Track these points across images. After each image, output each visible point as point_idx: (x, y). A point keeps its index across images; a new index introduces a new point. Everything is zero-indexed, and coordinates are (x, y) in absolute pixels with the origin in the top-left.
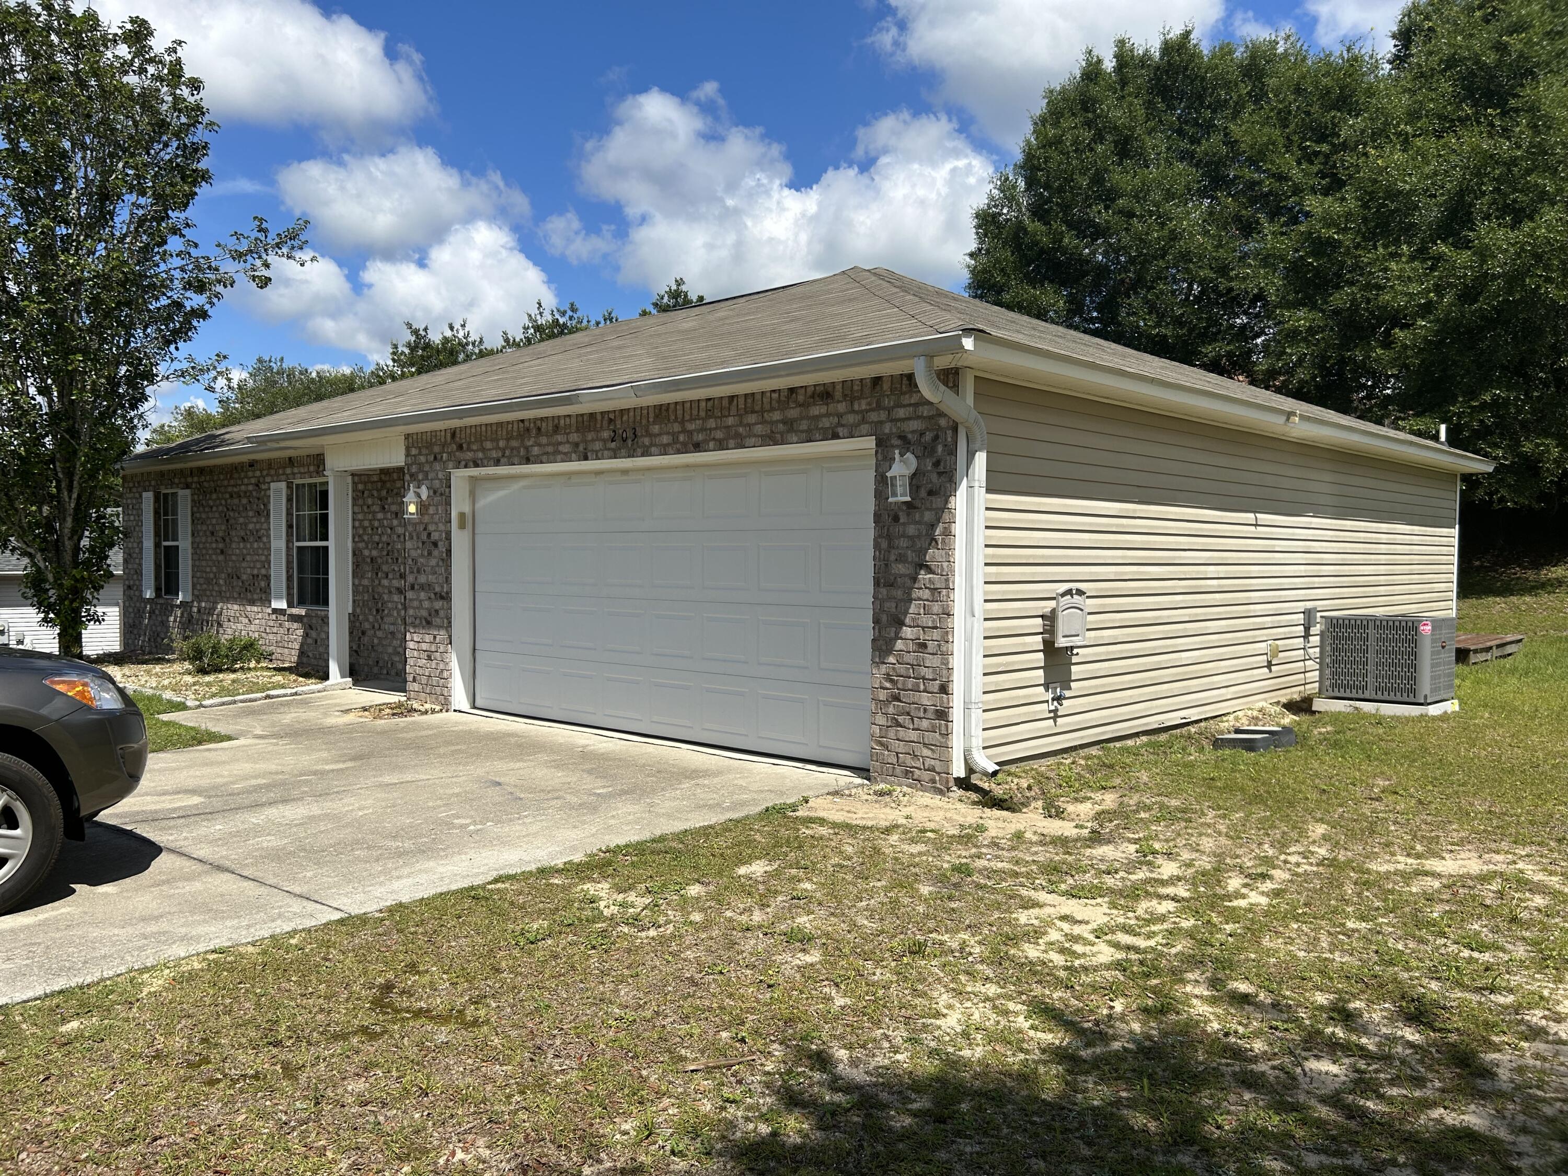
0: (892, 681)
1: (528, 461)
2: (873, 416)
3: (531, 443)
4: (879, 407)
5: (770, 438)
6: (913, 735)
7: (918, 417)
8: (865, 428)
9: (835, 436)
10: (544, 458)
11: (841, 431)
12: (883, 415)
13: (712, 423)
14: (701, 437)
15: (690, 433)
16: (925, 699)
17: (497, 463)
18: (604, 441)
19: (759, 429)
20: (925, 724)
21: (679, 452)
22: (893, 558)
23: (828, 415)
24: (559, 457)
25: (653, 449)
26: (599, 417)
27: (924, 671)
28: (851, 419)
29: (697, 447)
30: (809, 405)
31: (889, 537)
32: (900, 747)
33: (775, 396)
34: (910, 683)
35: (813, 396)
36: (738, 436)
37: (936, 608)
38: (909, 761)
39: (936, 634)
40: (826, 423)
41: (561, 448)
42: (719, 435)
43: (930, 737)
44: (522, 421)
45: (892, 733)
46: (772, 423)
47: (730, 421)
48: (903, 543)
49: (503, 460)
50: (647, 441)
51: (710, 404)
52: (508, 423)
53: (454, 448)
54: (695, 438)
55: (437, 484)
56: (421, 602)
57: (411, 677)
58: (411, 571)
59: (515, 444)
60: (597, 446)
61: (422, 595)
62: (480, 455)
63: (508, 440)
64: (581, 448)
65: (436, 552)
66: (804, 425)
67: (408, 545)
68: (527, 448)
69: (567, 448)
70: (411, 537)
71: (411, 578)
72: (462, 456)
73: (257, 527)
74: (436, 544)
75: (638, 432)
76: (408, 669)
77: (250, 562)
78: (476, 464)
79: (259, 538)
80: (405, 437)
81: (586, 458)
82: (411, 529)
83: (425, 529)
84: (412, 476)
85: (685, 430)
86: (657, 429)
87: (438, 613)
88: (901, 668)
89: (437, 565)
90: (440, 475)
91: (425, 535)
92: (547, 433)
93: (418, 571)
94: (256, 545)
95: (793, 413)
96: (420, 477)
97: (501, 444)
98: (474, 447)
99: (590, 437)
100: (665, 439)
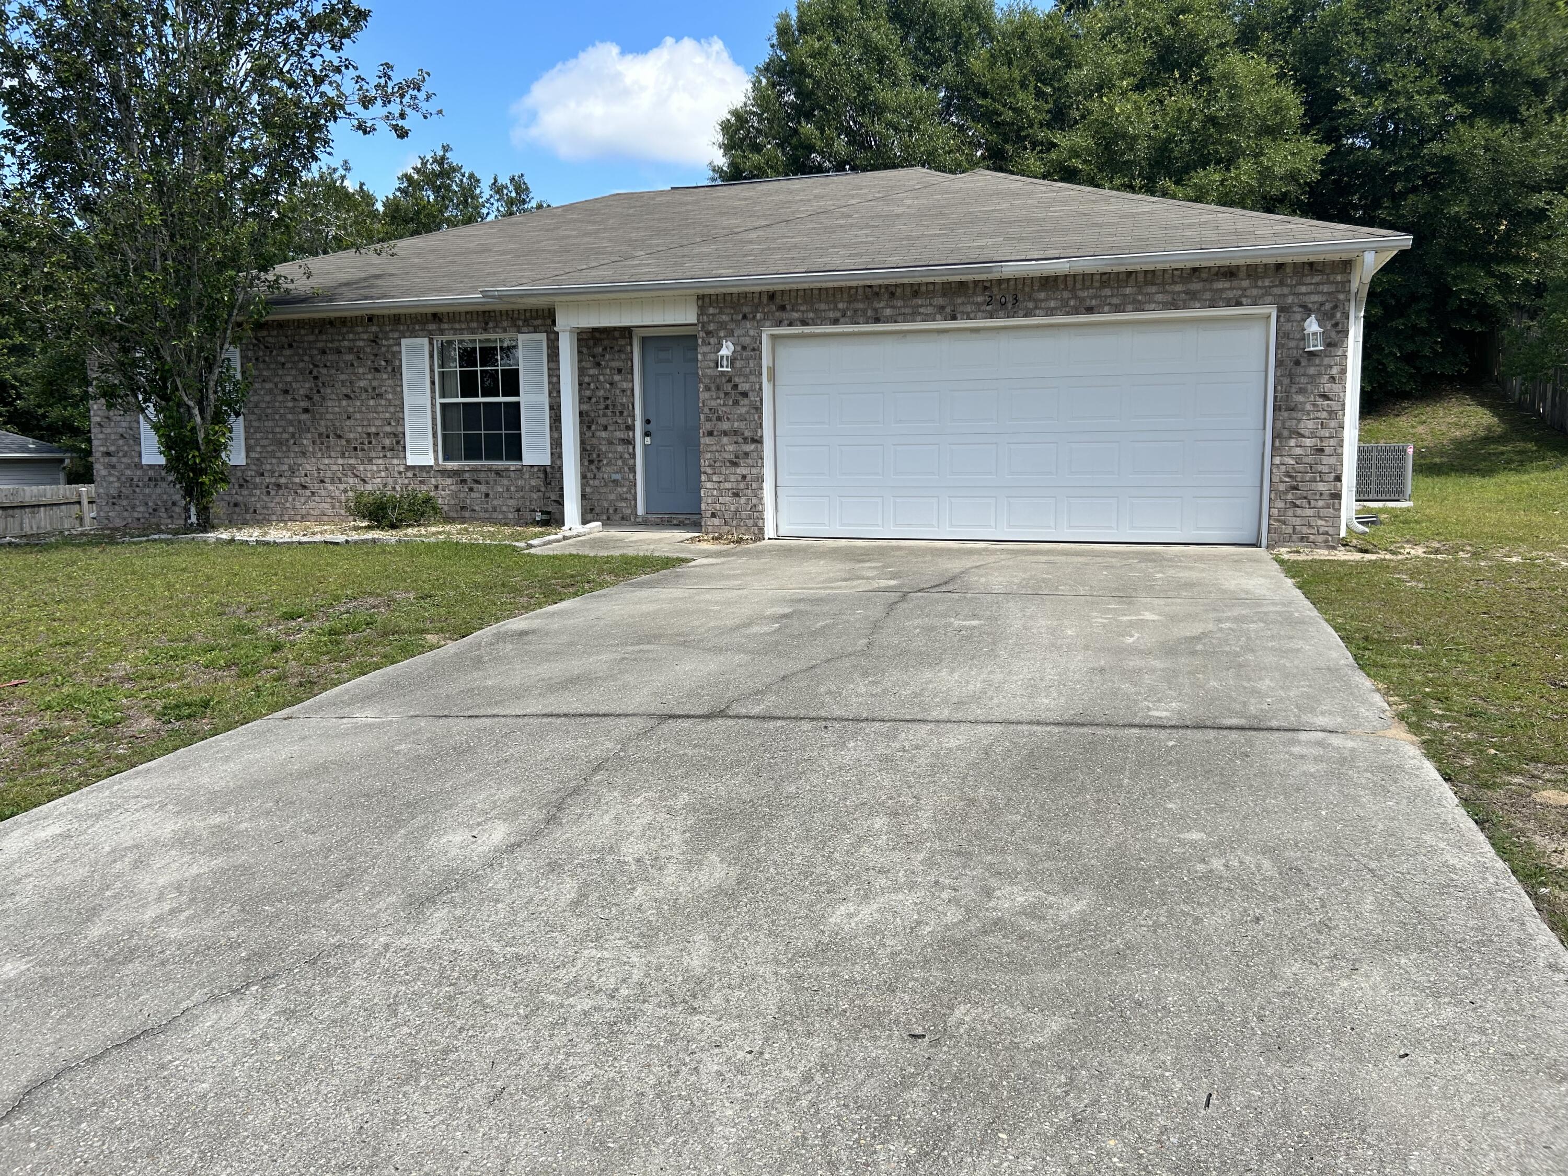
0: (1290, 477)
1: (877, 320)
2: (1277, 291)
3: (882, 304)
4: (1282, 284)
5: (1172, 304)
6: (1309, 512)
7: (1319, 293)
8: (1269, 299)
9: (1239, 304)
10: (900, 318)
11: (1244, 300)
12: (1286, 290)
13: (1108, 292)
14: (1094, 302)
15: (1082, 300)
16: (1322, 487)
17: (836, 322)
18: (980, 304)
19: (1159, 297)
20: (1321, 503)
21: (1068, 314)
22: (1294, 390)
23: (1231, 289)
24: (919, 318)
25: (1037, 312)
26: (971, 285)
27: (1320, 468)
28: (1255, 292)
29: (1090, 310)
30: (1212, 281)
31: (1291, 376)
32: (1298, 521)
33: (1179, 272)
34: (1308, 477)
35: (1217, 274)
36: (1135, 301)
37: (1333, 424)
38: (1305, 530)
39: (1332, 442)
40: (1230, 294)
41: (922, 310)
42: (1115, 301)
43: (1323, 512)
44: (870, 287)
45: (1290, 513)
46: (1173, 293)
47: (1128, 291)
48: (1303, 380)
49: (842, 320)
50: (1031, 305)
51: (1105, 277)
52: (850, 288)
53: (774, 308)
54: (1088, 303)
55: (746, 340)
56: (723, 446)
57: (709, 514)
58: (708, 419)
59: (860, 306)
60: (969, 308)
61: (725, 440)
62: (811, 315)
63: (850, 302)
64: (948, 310)
65: (745, 401)
66: (1208, 295)
67: (704, 395)
68: (876, 310)
69: (930, 310)
70: (707, 389)
71: (708, 426)
72: (785, 315)
73: (375, 383)
74: (745, 395)
75: (1020, 297)
76: (703, 506)
77: (362, 420)
78: (804, 323)
79: (380, 396)
80: (701, 297)
81: (954, 318)
82: (707, 381)
83: (729, 381)
84: (709, 333)
85: (1075, 297)
86: (1042, 295)
87: (746, 454)
88: (1300, 467)
89: (748, 412)
90: (752, 333)
91: (728, 388)
92: (903, 297)
93: (719, 419)
94: (372, 402)
95: (1195, 286)
96: (722, 334)
97: (840, 306)
98: (803, 308)
99: (959, 301)
100: (1052, 304)
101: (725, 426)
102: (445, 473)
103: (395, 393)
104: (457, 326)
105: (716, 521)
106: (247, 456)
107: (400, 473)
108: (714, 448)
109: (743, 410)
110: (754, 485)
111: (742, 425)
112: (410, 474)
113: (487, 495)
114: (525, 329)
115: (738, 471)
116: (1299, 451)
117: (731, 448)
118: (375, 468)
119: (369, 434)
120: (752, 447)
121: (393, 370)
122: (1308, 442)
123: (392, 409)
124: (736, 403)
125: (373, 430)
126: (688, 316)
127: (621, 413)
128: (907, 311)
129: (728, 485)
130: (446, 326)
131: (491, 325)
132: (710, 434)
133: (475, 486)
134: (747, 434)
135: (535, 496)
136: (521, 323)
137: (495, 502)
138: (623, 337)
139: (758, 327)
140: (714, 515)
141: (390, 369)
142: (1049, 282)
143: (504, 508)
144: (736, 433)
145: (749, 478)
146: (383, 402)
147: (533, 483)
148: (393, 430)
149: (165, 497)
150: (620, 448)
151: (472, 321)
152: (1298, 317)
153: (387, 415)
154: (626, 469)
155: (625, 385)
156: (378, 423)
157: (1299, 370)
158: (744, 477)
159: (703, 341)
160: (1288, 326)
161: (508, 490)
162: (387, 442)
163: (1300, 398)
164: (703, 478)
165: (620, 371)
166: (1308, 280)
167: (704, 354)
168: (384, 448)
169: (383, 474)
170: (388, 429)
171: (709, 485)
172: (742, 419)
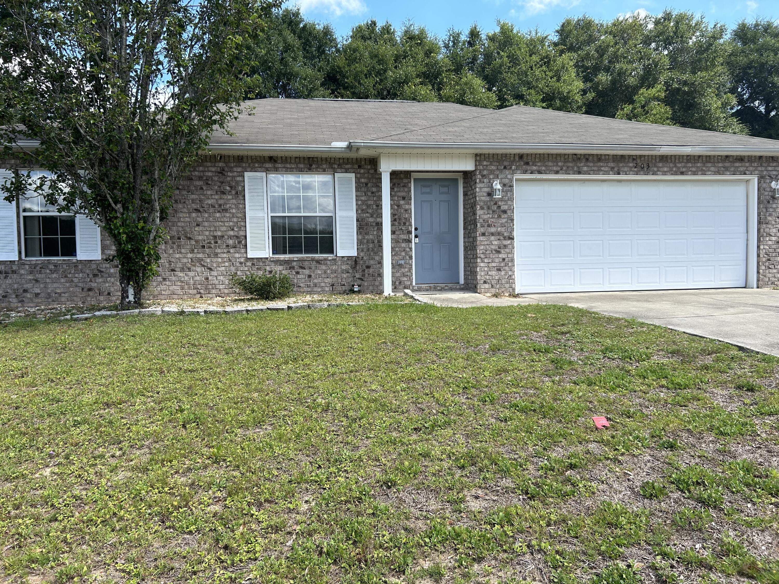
0: (767, 255)
1: (579, 173)
2: (760, 169)
3: (582, 165)
4: (761, 166)
5: (718, 172)
7: (775, 170)
8: (756, 172)
9: (745, 174)
10: (591, 172)
11: (747, 172)
12: (763, 169)
13: (690, 165)
14: (684, 170)
15: (679, 168)
17: (557, 172)
18: (631, 167)
19: (712, 169)
21: (672, 174)
22: (767, 215)
23: (742, 166)
24: (601, 173)
25: (659, 173)
26: (627, 157)
27: (778, 250)
28: (751, 168)
29: (682, 173)
30: (734, 162)
31: (766, 208)
32: (770, 275)
33: (719, 157)
34: (774, 255)
35: (736, 159)
36: (702, 170)
38: (773, 279)
40: (742, 169)
41: (603, 169)
42: (694, 169)
44: (575, 155)
45: (767, 271)
46: (719, 167)
47: (699, 165)
48: (771, 210)
49: (560, 172)
50: (655, 169)
51: (689, 157)
52: (565, 155)
53: (522, 163)
54: (682, 170)
55: (506, 181)
56: (491, 242)
57: (482, 282)
58: (482, 226)
59: (570, 165)
60: (626, 169)
61: (492, 238)
62: (544, 168)
63: (565, 162)
64: (616, 169)
65: (506, 216)
66: (732, 169)
67: (479, 212)
68: (578, 167)
69: (607, 169)
70: (482, 208)
71: (482, 230)
72: (528, 168)
73: (221, 202)
74: (505, 212)
75: (650, 165)
76: (479, 277)
77: (210, 227)
78: (540, 172)
79: (226, 210)
80: (476, 155)
81: (619, 174)
82: (482, 204)
83: (496, 204)
84: (483, 176)
85: (676, 166)
86: (661, 165)
87: (505, 246)
88: (771, 250)
89: (506, 222)
90: (509, 177)
91: (495, 208)
92: (593, 161)
93: (489, 226)
94: (218, 215)
95: (727, 164)
96: (491, 177)
97: (560, 164)
98: (539, 164)
99: (621, 165)
100: (665, 169)
101: (493, 230)
102: (277, 262)
103: (237, 208)
104: (288, 166)
105: (487, 286)
106: (103, 253)
107: (241, 263)
108: (486, 243)
109: (504, 220)
110: (510, 264)
111: (503, 229)
112: (249, 264)
113: (310, 276)
114: (339, 170)
115: (500, 256)
116: (770, 243)
117: (495, 243)
118: (220, 260)
119: (215, 237)
120: (509, 242)
121: (237, 193)
122: (774, 239)
123: (235, 220)
124: (499, 217)
125: (219, 234)
126: (469, 166)
127: (405, 224)
128: (595, 168)
129: (494, 264)
130: (280, 165)
131: (314, 166)
132: (483, 234)
133: (301, 270)
134: (506, 234)
135: (345, 276)
136: (336, 166)
137: (316, 281)
138: (407, 178)
139: (513, 174)
140: (485, 282)
141: (233, 192)
142: (664, 158)
143: (323, 284)
144: (499, 234)
145: (506, 260)
146: (228, 215)
147: (344, 267)
148: (236, 234)
149: (16, 286)
150: (403, 245)
151: (300, 163)
152: (768, 181)
153: (231, 224)
154: (407, 257)
155: (407, 207)
156: (224, 229)
157: (769, 206)
158: (504, 259)
159: (480, 181)
160: (764, 185)
161: (325, 272)
162: (231, 242)
163: (770, 218)
164: (479, 260)
165: (404, 198)
166: (771, 164)
167: (480, 188)
168: (228, 246)
169: (227, 264)
170: (231, 233)
171: (482, 265)
172: (502, 226)
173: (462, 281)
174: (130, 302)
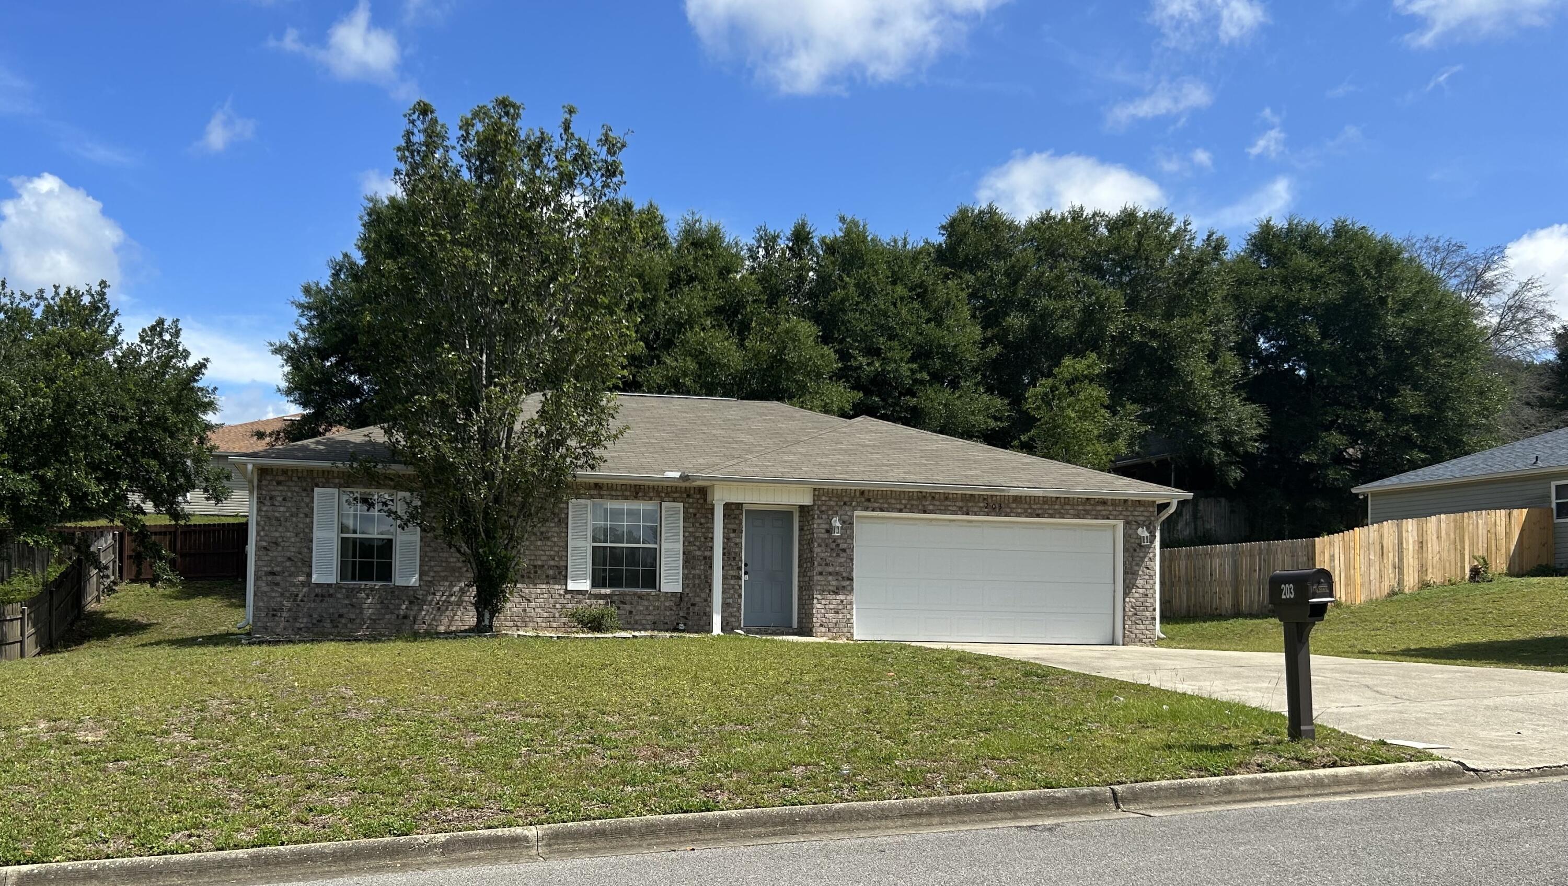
1: (925, 512)
2: (1124, 513)
3: (927, 504)
4: (1127, 510)
5: (1077, 516)
6: (1143, 627)
7: (1142, 517)
8: (1121, 517)
9: (1108, 518)
10: (938, 512)
11: (1110, 516)
12: (1129, 513)
13: (1046, 507)
14: (1040, 512)
15: (1034, 509)
16: (1148, 614)
17: (900, 511)
18: (981, 507)
19: (1071, 512)
20: (1147, 622)
21: (1027, 516)
22: (1132, 564)
23: (1104, 510)
24: (949, 512)
25: (1011, 514)
26: (977, 496)
27: (1147, 604)
28: (1115, 513)
29: (1038, 516)
30: (1095, 506)
31: (1132, 557)
32: (1137, 631)
33: (1079, 499)
34: (1141, 609)
35: (1097, 503)
36: (1060, 513)
37: (1151, 582)
38: (1141, 636)
39: (1151, 591)
40: (1104, 513)
41: (950, 508)
42: (1050, 512)
43: (1149, 627)
45: (1134, 628)
46: (1078, 510)
47: (1056, 507)
48: (1138, 559)
49: (904, 510)
50: (1008, 510)
51: (1045, 498)
52: (909, 492)
53: (863, 500)
54: (1037, 512)
55: (846, 518)
56: (829, 582)
57: (818, 625)
58: (820, 565)
59: (915, 503)
60: (976, 509)
61: (830, 578)
62: (886, 506)
63: (909, 500)
64: (964, 509)
65: (845, 555)
66: (1094, 513)
67: (817, 550)
68: (924, 506)
69: (954, 508)
70: (820, 546)
71: (820, 569)
72: (870, 505)
73: (543, 529)
74: (844, 550)
75: (1003, 505)
76: (815, 619)
77: (530, 555)
78: (882, 510)
79: (548, 539)
80: (815, 489)
81: (968, 514)
82: (820, 541)
83: (834, 542)
84: (822, 512)
85: (1031, 508)
86: (1014, 505)
87: (844, 587)
88: (1138, 604)
89: (846, 562)
90: (849, 513)
91: (833, 545)
92: (939, 500)
93: (827, 565)
94: (539, 543)
95: (1088, 508)
96: (830, 513)
97: (903, 502)
98: (881, 501)
99: (970, 504)
100: (1019, 511)
101: (831, 569)
102: (596, 596)
103: (559, 536)
104: (614, 493)
105: (823, 629)
106: (420, 579)
107: (560, 595)
108: (823, 583)
109: (843, 560)
110: (849, 607)
111: (842, 569)
112: (568, 596)
113: (631, 612)
114: (666, 499)
115: (838, 597)
116: (1137, 595)
117: (834, 583)
118: (539, 591)
119: (535, 566)
120: (848, 583)
121: (559, 521)
122: (1141, 591)
123: (556, 549)
124: (838, 555)
125: (539, 563)
126: (807, 501)
127: (734, 559)
128: (943, 508)
129: (831, 606)
130: (605, 493)
131: (640, 494)
132: (821, 574)
133: (621, 606)
134: (844, 575)
135: (668, 613)
136: (663, 495)
137: (637, 617)
138: (738, 509)
139: (853, 510)
140: (821, 625)
141: (556, 520)
142: (1017, 499)
143: (644, 622)
144: (837, 573)
145: (845, 602)
146: (549, 543)
147: (667, 604)
148: (556, 564)
149: (331, 610)
150: (732, 582)
151: (626, 490)
152: (1134, 527)
153: (552, 553)
154: (736, 596)
155: (738, 540)
156: (544, 558)
157: (1136, 554)
158: (842, 601)
159: (818, 517)
160: (1130, 532)
161: (647, 609)
162: (551, 572)
163: (1137, 568)
164: (815, 601)
165: (734, 531)
166: (1138, 509)
167: (819, 524)
168: (547, 576)
169: (546, 596)
170: (552, 563)
171: (819, 606)
172: (841, 565)
173: (795, 625)
174: (485, 626)
